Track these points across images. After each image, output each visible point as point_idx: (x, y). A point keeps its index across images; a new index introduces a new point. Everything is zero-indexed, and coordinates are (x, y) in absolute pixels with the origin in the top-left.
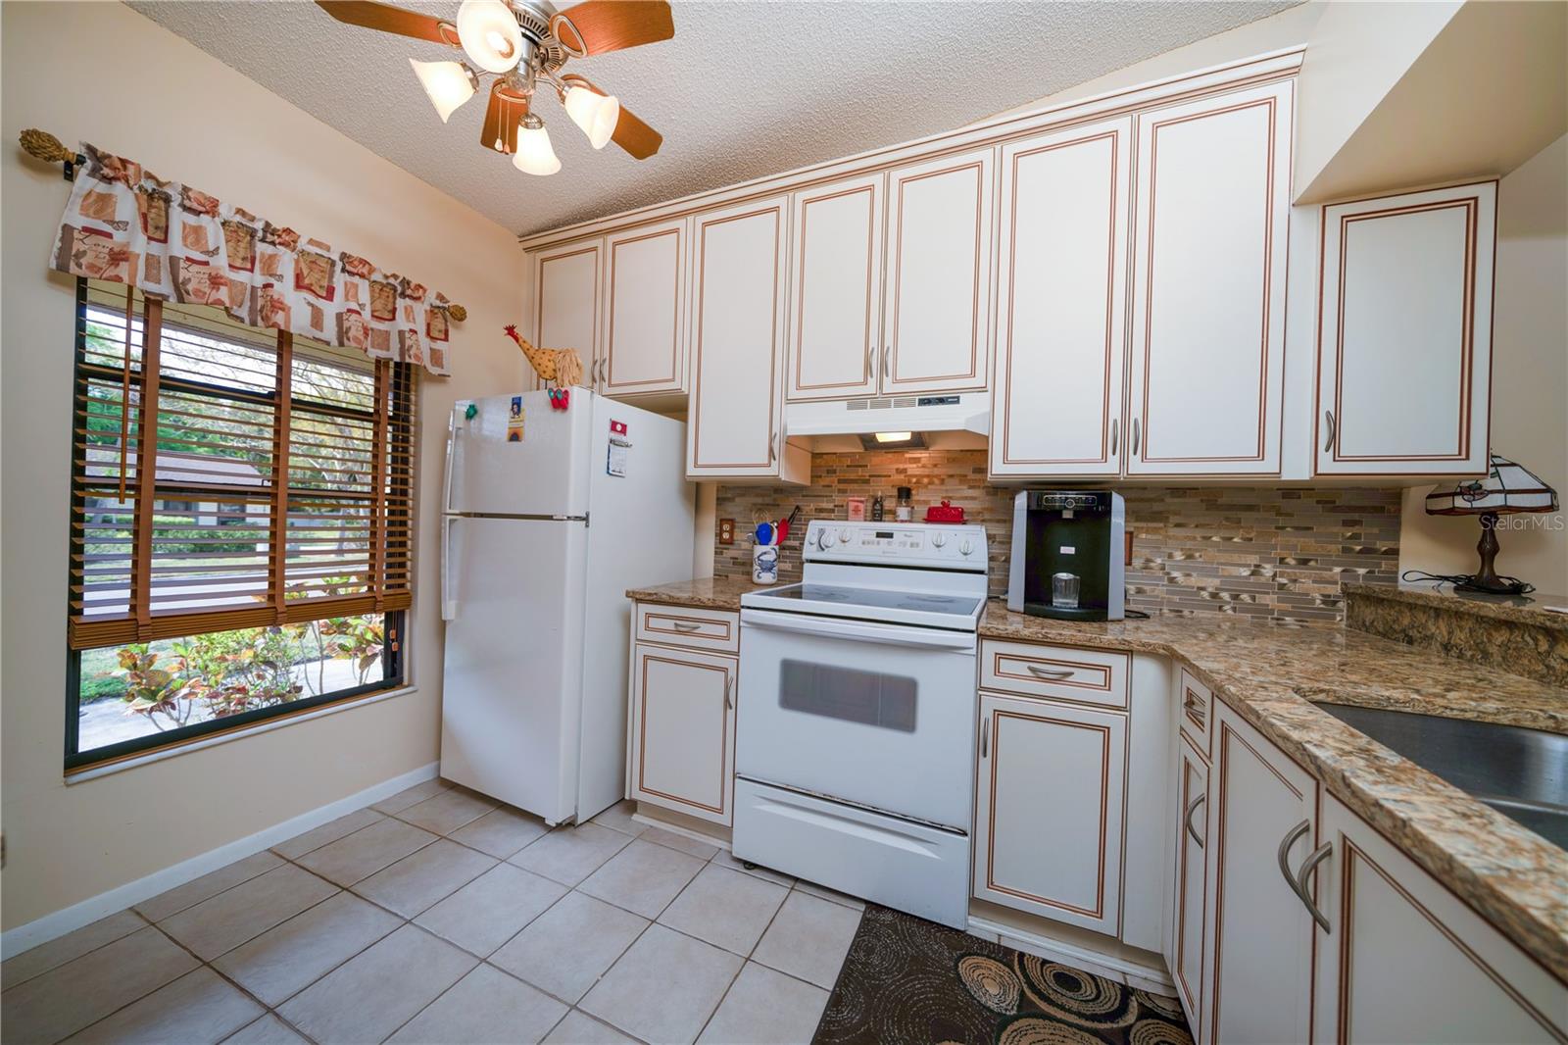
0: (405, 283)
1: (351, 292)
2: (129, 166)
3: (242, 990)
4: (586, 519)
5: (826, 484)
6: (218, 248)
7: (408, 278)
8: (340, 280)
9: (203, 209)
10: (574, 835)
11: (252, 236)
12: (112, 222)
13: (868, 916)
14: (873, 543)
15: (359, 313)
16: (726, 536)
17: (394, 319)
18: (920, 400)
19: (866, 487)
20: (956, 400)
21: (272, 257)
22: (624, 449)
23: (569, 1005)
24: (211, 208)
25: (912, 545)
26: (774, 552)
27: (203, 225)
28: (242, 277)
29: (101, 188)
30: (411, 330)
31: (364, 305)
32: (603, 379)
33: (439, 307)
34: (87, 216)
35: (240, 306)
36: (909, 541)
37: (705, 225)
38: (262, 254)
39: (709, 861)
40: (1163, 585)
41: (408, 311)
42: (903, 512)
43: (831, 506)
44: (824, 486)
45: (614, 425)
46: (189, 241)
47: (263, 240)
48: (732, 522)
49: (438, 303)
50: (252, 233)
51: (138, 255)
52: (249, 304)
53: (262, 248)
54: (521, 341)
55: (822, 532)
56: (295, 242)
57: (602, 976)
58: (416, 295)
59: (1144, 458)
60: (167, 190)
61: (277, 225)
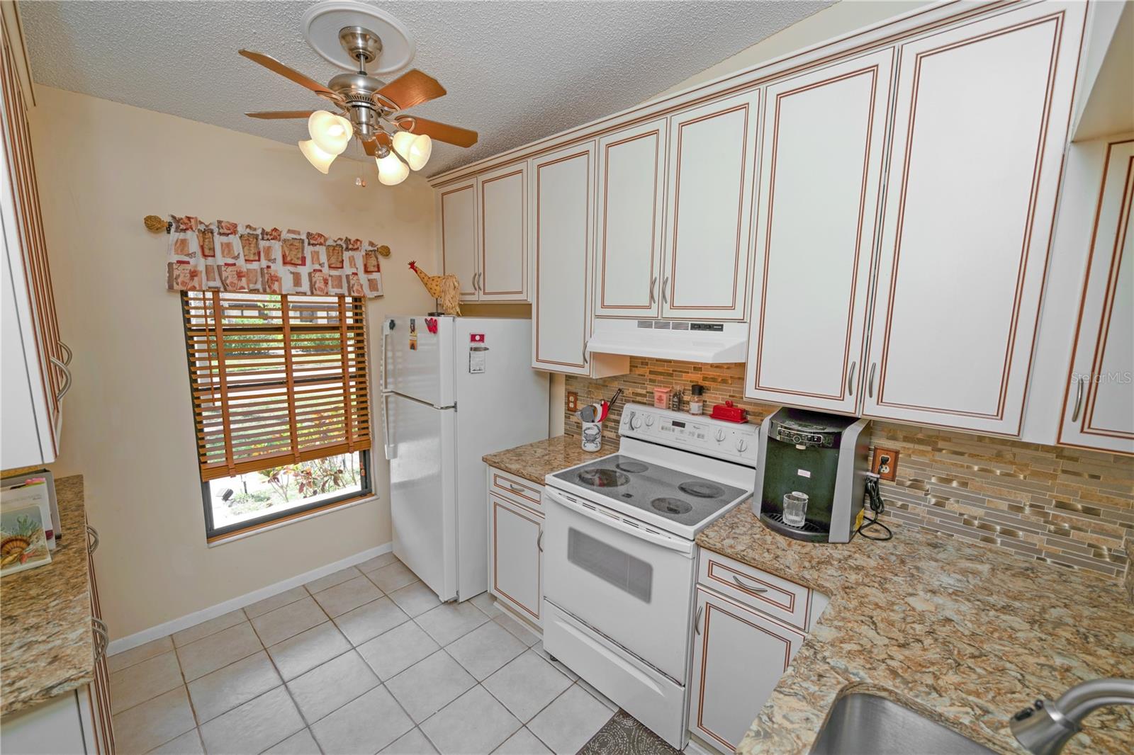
0: (347, 241)
1: (316, 255)
2: (192, 220)
3: (276, 668)
4: (455, 407)
5: (640, 373)
6: (239, 254)
7: (349, 237)
8: (308, 250)
9: (229, 232)
10: (456, 609)
11: (257, 239)
12: (188, 255)
13: (615, 718)
14: (670, 430)
15: (321, 271)
16: (572, 405)
17: (342, 267)
18: (692, 324)
19: (669, 379)
20: (720, 328)
21: (269, 248)
22: (483, 352)
23: (416, 724)
24: (233, 229)
25: (699, 436)
26: (596, 428)
27: (231, 241)
28: (255, 266)
29: (182, 236)
30: (353, 274)
31: (324, 263)
32: (479, 288)
33: (371, 251)
34: (178, 254)
35: (256, 283)
36: (697, 432)
37: (540, 166)
38: (264, 248)
39: (530, 648)
40: (924, 506)
41: (352, 259)
42: (695, 407)
43: (644, 392)
44: (639, 375)
45: (473, 338)
46: (225, 253)
47: (263, 239)
48: (575, 394)
49: (371, 248)
50: (256, 237)
51: (201, 272)
52: (261, 279)
53: (263, 244)
54: (419, 272)
55: (633, 414)
56: (279, 235)
57: (439, 711)
58: (356, 247)
59: (880, 400)
60: (212, 227)
61: (268, 229)
